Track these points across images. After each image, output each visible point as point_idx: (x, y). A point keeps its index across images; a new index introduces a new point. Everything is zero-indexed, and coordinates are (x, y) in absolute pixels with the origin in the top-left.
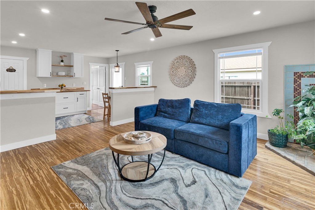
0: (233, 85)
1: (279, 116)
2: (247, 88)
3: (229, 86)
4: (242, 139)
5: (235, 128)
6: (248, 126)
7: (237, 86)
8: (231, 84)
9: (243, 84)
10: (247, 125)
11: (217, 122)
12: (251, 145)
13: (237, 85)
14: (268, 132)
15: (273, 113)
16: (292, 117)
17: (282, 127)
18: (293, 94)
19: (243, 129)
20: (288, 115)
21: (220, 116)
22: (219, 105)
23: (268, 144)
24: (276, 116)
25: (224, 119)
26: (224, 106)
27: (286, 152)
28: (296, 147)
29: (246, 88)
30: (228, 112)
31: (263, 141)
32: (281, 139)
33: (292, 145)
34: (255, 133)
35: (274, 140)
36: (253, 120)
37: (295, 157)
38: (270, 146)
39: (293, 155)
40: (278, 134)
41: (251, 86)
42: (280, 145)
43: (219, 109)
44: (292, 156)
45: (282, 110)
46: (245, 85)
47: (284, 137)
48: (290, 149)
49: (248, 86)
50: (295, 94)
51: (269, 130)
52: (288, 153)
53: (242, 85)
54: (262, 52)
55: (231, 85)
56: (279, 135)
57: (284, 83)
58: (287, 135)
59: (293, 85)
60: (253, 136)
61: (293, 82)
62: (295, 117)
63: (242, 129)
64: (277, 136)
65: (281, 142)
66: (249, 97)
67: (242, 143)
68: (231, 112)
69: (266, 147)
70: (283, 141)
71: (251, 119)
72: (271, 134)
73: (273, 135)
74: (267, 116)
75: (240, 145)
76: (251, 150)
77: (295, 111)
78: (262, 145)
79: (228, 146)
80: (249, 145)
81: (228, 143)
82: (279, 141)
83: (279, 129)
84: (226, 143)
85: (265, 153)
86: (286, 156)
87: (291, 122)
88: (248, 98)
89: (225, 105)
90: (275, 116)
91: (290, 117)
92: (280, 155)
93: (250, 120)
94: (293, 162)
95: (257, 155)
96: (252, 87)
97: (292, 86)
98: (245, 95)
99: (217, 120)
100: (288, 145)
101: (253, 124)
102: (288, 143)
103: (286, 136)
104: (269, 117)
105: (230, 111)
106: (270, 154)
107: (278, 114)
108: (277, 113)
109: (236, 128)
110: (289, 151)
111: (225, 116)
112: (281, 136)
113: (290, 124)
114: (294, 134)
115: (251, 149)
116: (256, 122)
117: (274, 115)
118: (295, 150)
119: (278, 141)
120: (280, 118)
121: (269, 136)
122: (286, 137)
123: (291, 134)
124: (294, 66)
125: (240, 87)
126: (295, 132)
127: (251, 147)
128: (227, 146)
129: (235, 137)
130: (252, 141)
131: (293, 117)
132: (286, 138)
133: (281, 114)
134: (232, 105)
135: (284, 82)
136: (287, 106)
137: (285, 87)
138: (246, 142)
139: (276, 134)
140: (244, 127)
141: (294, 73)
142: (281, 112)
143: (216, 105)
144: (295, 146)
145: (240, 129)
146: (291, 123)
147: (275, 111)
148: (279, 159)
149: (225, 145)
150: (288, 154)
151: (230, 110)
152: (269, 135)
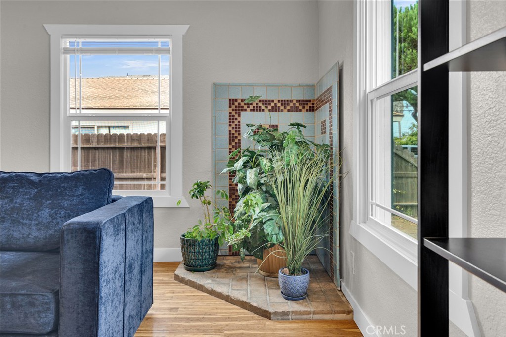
0: (117, 145)
1: (202, 199)
2: (148, 153)
3: (108, 148)
4: (101, 268)
5: (78, 238)
6: (123, 227)
7: (127, 148)
8: (111, 143)
9: (140, 144)
10: (119, 225)
11: (35, 234)
12: (136, 283)
13: (125, 145)
14: (182, 240)
15: (192, 194)
16: (226, 195)
17: (208, 222)
18: (228, 146)
19: (104, 237)
20: (219, 192)
21: (45, 213)
22: (46, 177)
23: (181, 271)
24: (198, 198)
25: (59, 219)
26: (61, 177)
27: (216, 279)
28: (232, 263)
29: (145, 153)
30: (73, 196)
31: (170, 265)
32: (206, 252)
33: (225, 261)
34: (148, 246)
35: (193, 258)
36: (141, 211)
37: (231, 286)
38: (184, 274)
39: (226, 281)
40: (199, 240)
41: (155, 148)
42: (205, 265)
43: (44, 191)
44: (224, 284)
45: (208, 184)
46: (143, 145)
47: (212, 245)
48: (223, 270)
49: (150, 148)
50: (231, 147)
51: (184, 236)
52: (218, 280)
53: (136, 144)
54: (171, 47)
55: (112, 145)
56: (202, 242)
57: (212, 123)
58: (217, 239)
59: (228, 128)
60: (140, 254)
61: (228, 121)
62: (230, 197)
63: (100, 237)
64: (199, 245)
65: (205, 259)
66: (151, 172)
67: (101, 282)
68: (81, 195)
69: (177, 278)
70: (209, 255)
71: (134, 207)
72: (188, 244)
73: (190, 245)
74: (179, 202)
75: (93, 292)
76: (135, 297)
77: (230, 185)
78: (168, 276)
79: (58, 303)
80: (128, 284)
81: (57, 294)
82: (202, 256)
83: (202, 228)
84: (51, 295)
85: (172, 294)
86: (215, 289)
87: (224, 209)
88: (149, 175)
89: (66, 176)
90: (194, 198)
91: (223, 197)
92: (202, 291)
93: (130, 210)
94: (228, 299)
95: (153, 306)
96: (158, 150)
97: (225, 129)
98: (143, 170)
99: (37, 224)
100: (218, 262)
101: (141, 221)
102: (218, 257)
103: (214, 241)
104: (185, 204)
105: (79, 193)
106: (183, 292)
107: (201, 192)
108: (198, 192)
109: (83, 238)
110: (219, 276)
111: (63, 208)
112: (206, 245)
113: (222, 214)
114: (229, 232)
115: (133, 293)
116: (152, 217)
117: (193, 195)
118: (231, 269)
119: (200, 257)
120: (204, 203)
121: (182, 250)
122: (215, 244)
123: (223, 234)
124: (230, 85)
125: (133, 148)
126: (231, 228)
127: (133, 289)
128: (53, 306)
129: (78, 267)
130: (136, 271)
131: (228, 195)
132: (215, 246)
133: (208, 194)
134: (85, 173)
135: (212, 120)
136: (217, 174)
137: (215, 134)
138: (117, 275)
139: (197, 240)
140: (111, 231)
141: (230, 100)
142: (207, 187)
143: (34, 178)
144: (230, 261)
145: (95, 238)
146: (223, 211)
147: (196, 186)
148: (201, 299)
149: (47, 303)
150: (219, 283)
151: (80, 190)
152: (182, 247)
